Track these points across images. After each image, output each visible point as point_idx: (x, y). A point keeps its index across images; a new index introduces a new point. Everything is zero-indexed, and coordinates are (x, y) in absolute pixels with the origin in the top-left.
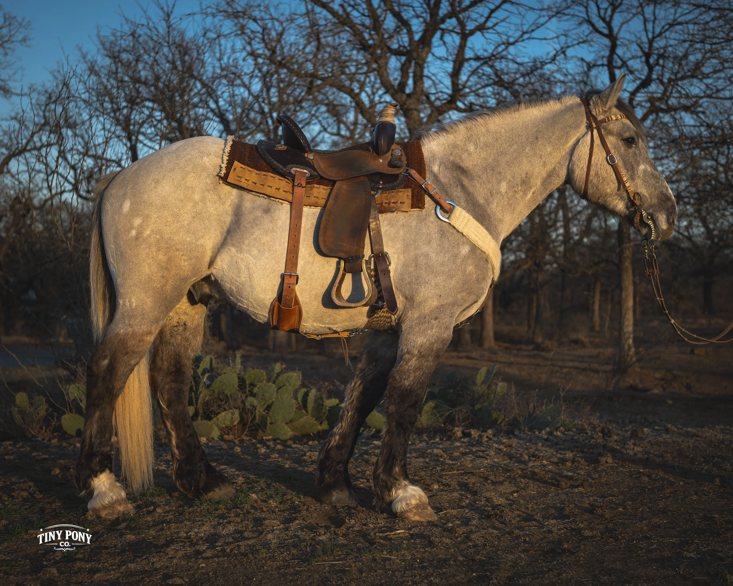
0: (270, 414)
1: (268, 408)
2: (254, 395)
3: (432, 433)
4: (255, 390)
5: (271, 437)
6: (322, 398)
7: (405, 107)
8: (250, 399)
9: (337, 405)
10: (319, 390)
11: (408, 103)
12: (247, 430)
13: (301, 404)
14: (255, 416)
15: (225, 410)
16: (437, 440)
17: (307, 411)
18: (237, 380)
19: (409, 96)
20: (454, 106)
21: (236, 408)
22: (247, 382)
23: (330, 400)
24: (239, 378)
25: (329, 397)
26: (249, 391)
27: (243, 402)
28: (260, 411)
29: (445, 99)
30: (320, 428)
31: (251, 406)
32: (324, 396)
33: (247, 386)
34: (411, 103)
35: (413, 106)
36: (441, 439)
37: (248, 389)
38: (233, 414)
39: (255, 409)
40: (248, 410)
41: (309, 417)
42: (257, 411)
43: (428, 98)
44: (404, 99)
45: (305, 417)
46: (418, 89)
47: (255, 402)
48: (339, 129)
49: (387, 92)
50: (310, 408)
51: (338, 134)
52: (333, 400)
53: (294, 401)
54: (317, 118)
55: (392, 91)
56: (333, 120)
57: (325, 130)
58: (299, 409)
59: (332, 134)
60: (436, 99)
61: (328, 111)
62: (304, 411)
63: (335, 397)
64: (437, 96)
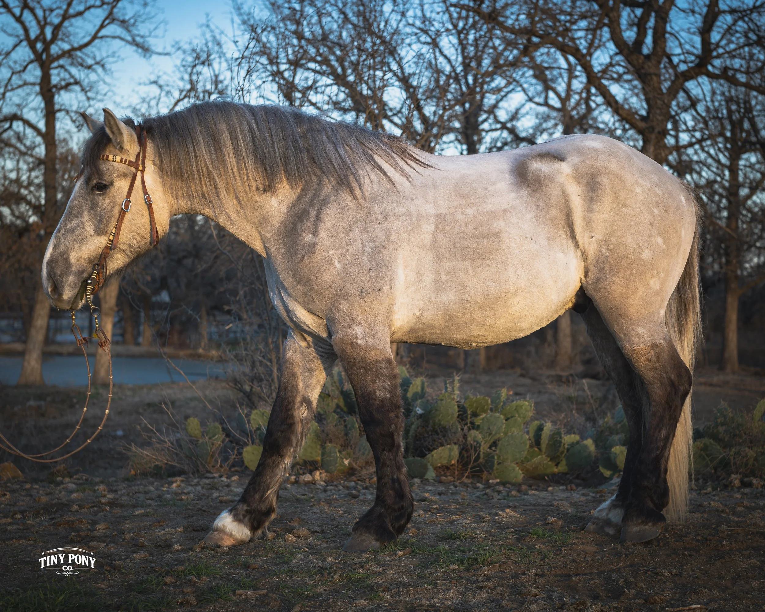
0: (497, 452)
1: (494, 444)
2: (478, 428)
3: (701, 481)
4: (478, 421)
5: (498, 480)
6: (559, 434)
7: (643, 71)
8: (474, 432)
9: (578, 443)
10: (554, 423)
11: (646, 67)
12: (469, 471)
13: (533, 440)
14: (479, 454)
15: (442, 445)
16: (709, 489)
17: (540, 449)
18: (456, 407)
19: (648, 57)
20: (704, 70)
21: (455, 444)
22: (469, 412)
23: (568, 436)
24: (458, 407)
25: (569, 432)
26: (471, 423)
27: (465, 437)
28: (484, 448)
29: (692, 62)
30: (556, 470)
31: (474, 441)
32: (562, 431)
33: (469, 416)
34: (650, 67)
35: (652, 71)
36: (714, 489)
37: (469, 421)
38: (451, 450)
39: (480, 445)
40: (471, 446)
41: (544, 456)
42: (482, 448)
43: (671, 61)
44: (640, 61)
45: (539, 457)
46: (659, 49)
47: (480, 437)
48: (546, 98)
49: (620, 53)
50: (544, 446)
51: (546, 104)
52: (573, 436)
53: (527, 437)
54: (521, 86)
55: (626, 51)
56: (540, 88)
57: (530, 100)
58: (531, 446)
59: (538, 104)
60: (680, 61)
61: (535, 76)
62: (536, 449)
63: (574, 433)
64: (682, 57)
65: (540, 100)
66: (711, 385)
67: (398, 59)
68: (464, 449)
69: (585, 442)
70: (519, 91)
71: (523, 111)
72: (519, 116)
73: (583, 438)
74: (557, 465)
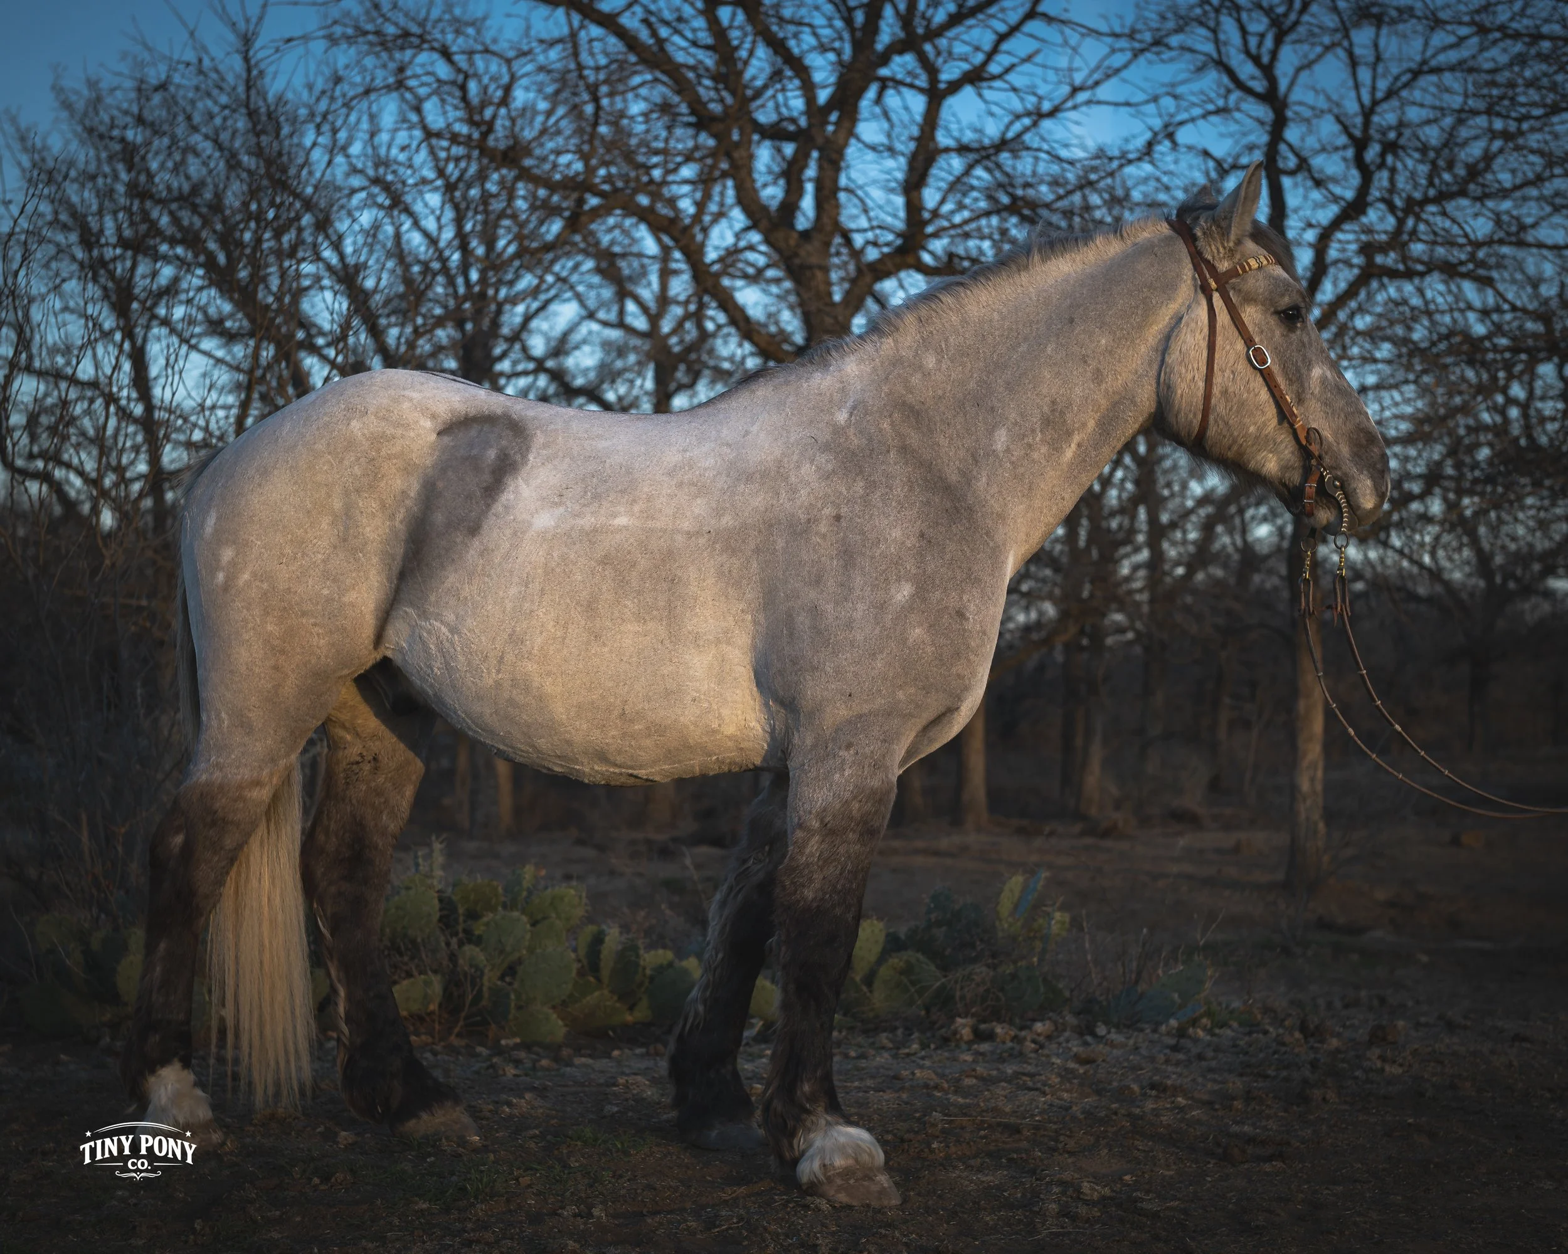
0: (516, 985)
1: (511, 970)
2: (478, 941)
3: (900, 1032)
4: (479, 929)
5: (518, 1040)
6: (634, 948)
7: (797, 261)
8: (470, 950)
9: (670, 965)
10: (625, 928)
11: (802, 253)
12: (461, 1023)
13: (585, 962)
14: (480, 991)
15: (409, 975)
16: (915, 1046)
17: (598, 979)
18: (436, 902)
19: (806, 235)
20: (910, 260)
21: (435, 972)
22: (461, 911)
23: (653, 953)
24: (441, 900)
25: (650, 947)
26: (465, 931)
27: (453, 957)
28: (490, 978)
29: (887, 244)
30: (629, 1018)
31: (471, 966)
32: (640, 943)
33: (461, 919)
34: (809, 253)
35: (814, 260)
36: (924, 1046)
37: (460, 928)
38: (428, 984)
39: (482, 974)
40: (465, 975)
41: (606, 992)
42: (485, 978)
43: (848, 242)
44: (792, 242)
45: (597, 994)
46: (826, 220)
47: (481, 957)
48: (622, 312)
49: (754, 226)
50: (605, 973)
51: (621, 324)
52: (661, 952)
53: (573, 955)
54: (572, 288)
55: (764, 223)
56: (607, 293)
57: (591, 316)
58: (581, 973)
59: (605, 324)
60: (868, 243)
61: (598, 270)
62: (592, 979)
63: (664, 947)
64: (870, 235)
65: (612, 316)
66: (936, 853)
67: (334, 238)
68: (454, 983)
69: (685, 963)
70: (568, 300)
71: (576, 337)
72: (568, 346)
73: (681, 954)
74: (631, 1008)
